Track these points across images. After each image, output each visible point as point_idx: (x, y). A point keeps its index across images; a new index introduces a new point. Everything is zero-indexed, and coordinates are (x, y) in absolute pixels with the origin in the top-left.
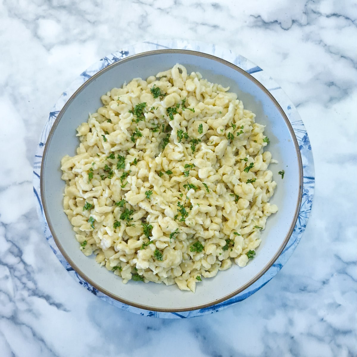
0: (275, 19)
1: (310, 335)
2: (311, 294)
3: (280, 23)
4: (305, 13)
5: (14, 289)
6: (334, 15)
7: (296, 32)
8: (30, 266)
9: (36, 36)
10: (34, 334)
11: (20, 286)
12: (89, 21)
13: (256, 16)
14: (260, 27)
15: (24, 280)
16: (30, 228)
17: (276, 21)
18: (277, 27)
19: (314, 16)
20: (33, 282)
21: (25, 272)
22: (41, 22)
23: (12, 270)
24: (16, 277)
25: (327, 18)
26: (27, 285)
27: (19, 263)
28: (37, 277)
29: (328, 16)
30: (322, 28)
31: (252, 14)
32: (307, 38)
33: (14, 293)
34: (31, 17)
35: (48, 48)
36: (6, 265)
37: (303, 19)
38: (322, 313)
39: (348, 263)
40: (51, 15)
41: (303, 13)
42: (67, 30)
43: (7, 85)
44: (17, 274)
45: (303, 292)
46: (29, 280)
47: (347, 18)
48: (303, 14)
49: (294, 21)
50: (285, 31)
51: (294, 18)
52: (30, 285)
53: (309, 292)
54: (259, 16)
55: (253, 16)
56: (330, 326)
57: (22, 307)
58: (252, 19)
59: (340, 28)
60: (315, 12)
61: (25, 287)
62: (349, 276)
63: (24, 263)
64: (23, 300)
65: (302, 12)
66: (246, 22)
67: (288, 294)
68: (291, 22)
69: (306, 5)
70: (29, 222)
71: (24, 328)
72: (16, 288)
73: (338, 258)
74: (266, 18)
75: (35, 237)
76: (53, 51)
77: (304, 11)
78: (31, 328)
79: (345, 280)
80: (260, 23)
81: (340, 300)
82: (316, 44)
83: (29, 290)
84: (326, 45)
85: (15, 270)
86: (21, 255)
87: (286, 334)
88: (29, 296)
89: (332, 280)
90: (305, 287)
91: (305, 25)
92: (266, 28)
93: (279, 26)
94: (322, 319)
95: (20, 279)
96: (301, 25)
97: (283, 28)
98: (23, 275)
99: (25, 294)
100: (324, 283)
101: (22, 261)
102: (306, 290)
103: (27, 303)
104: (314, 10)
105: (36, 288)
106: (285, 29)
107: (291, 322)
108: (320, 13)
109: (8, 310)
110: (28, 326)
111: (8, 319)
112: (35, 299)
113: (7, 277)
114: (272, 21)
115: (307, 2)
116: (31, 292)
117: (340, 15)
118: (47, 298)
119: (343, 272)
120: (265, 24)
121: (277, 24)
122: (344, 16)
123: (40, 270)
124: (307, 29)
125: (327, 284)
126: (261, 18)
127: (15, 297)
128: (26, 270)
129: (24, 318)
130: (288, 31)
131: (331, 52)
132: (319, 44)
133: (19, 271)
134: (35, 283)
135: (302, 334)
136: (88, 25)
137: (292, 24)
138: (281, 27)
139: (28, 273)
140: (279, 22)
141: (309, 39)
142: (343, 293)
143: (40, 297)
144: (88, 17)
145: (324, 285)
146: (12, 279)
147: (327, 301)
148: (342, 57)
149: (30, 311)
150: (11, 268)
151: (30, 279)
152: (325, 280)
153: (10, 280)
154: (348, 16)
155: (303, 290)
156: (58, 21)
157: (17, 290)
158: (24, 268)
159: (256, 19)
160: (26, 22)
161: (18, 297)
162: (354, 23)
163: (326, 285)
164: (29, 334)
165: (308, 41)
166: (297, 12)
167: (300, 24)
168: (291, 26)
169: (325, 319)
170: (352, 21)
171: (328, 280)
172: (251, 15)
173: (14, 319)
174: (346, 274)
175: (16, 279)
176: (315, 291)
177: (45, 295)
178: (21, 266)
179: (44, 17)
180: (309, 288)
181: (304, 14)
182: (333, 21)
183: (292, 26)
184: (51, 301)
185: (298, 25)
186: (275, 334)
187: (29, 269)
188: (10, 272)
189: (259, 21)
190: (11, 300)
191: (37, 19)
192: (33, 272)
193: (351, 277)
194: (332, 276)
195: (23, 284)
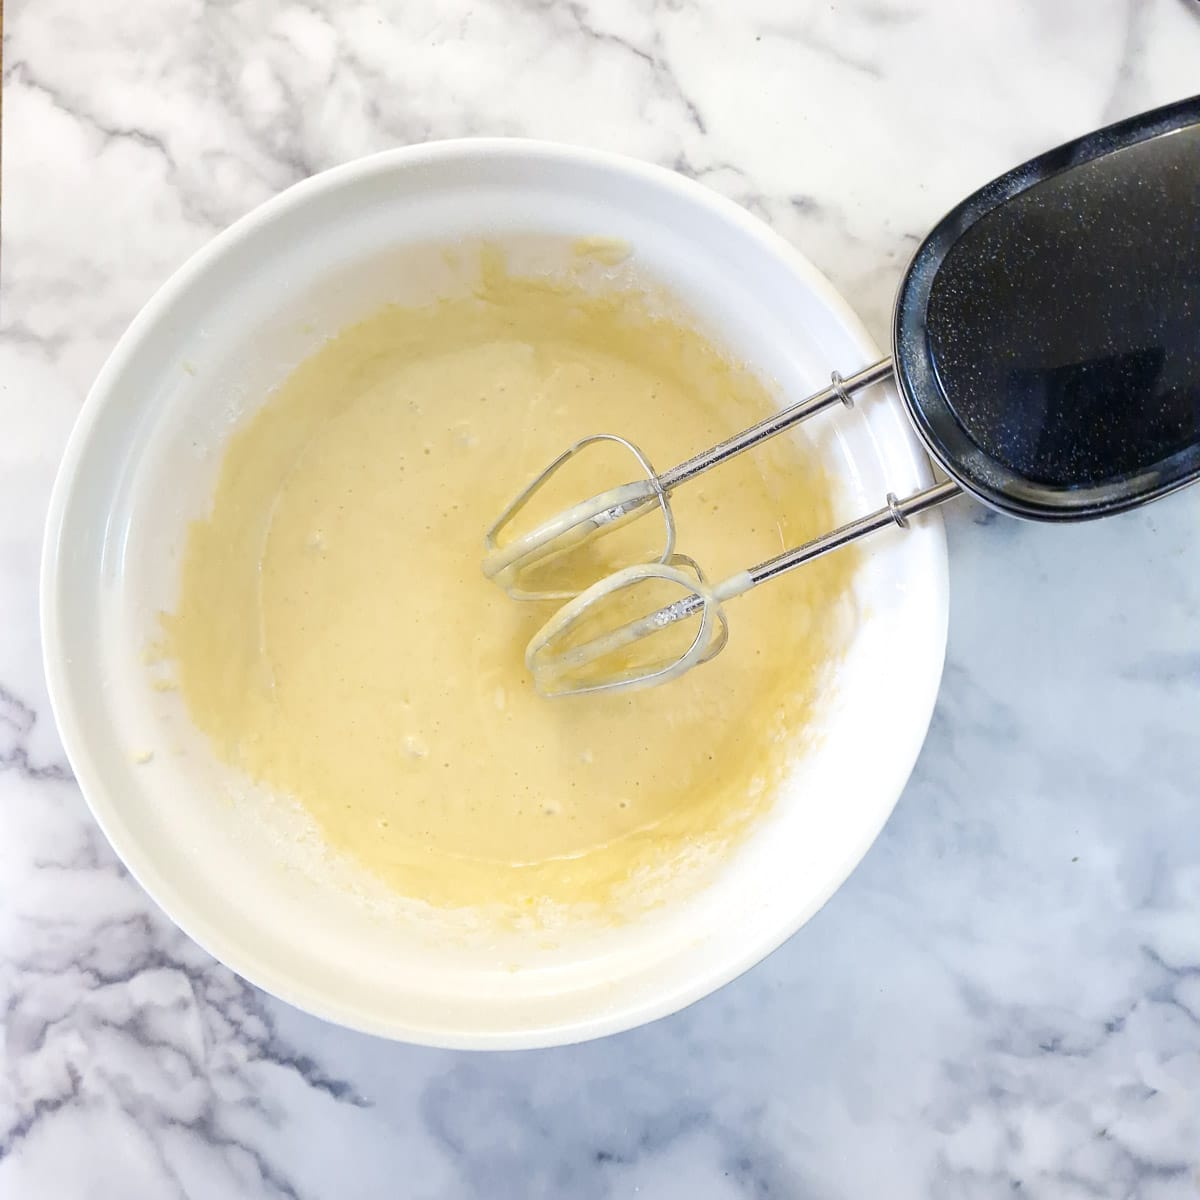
1: (1067, 1177)
2: (1072, 1058)
10: (265, 1172)
11: (226, 1030)
15: (236, 1011)
20: (261, 1018)
23: (199, 984)
24: (210, 1002)
33: (206, 1050)
36: (181, 967)
38: (1102, 1115)
39: (1180, 973)
44: (213, 993)
45: (1049, 1054)
46: (250, 1013)
52: (254, 1026)
53: (1068, 1054)
56: (1125, 1153)
57: (229, 1091)
61: (237, 1033)
62: (1182, 1007)
64: (232, 1071)
66: (892, 255)
67: (1007, 1061)
71: (235, 1155)
72: (211, 1038)
73: (1154, 956)
78: (257, 1155)
79: (1169, 1019)
81: (1154, 1077)
83: (249, 1041)
85: (206, 984)
87: (1000, 1174)
88: (250, 1059)
89: (1133, 1019)
90: (1056, 1041)
94: (1104, 1133)
95: (222, 1009)
98: (230, 999)
99: (240, 1053)
100: (1110, 1028)
102: (1059, 1048)
103: (244, 1081)
105: (272, 1038)
107: (1013, 1140)
109: (186, 1100)
110: (246, 1149)
111: (188, 1126)
112: (268, 1069)
113: (184, 1005)
116: (255, 1048)
118: (304, 1065)
119: (1165, 996)
125: (1118, 1030)
127: (207, 1061)
129: (236, 1123)
133: (221, 986)
135: (1044, 1173)
142: (1165, 1057)
143: (282, 1062)
145: (1111, 1034)
147: (1118, 1081)
149: (252, 1103)
152: (1112, 1021)
153: (194, 1010)
155: (1050, 1049)
161: (217, 1062)
163: (1114, 1034)
164: (252, 1172)
169: (1110, 1132)
171: (1121, 1020)
173: (204, 1127)
174: (1174, 1002)
175: (211, 1010)
176: (1084, 1052)
177: (296, 1057)
180: (1066, 1044)
184: (316, 1075)
186: (969, 1174)
188: (194, 987)
190: (196, 1071)
193: (1188, 1011)
194: (1134, 1007)
195: (233, 1023)
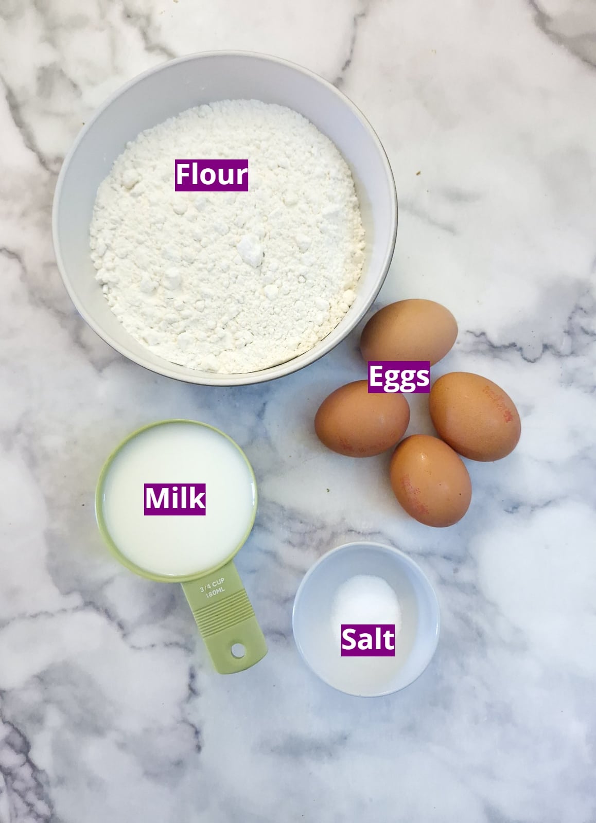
0: (513, 341)
4: (569, 333)
5: (11, 815)
7: (549, 367)
8: (43, 771)
13: (478, 333)
14: (483, 353)
16: (47, 701)
18: (515, 356)
19: (584, 339)
21: (32, 783)
26: (35, 808)
27: (24, 764)
28: (55, 793)
31: (471, 330)
32: (569, 380)
37: (564, 343)
41: (565, 332)
43: (18, 430)
48: (564, 334)
49: (546, 347)
50: (530, 363)
51: (546, 342)
54: (483, 334)
55: (471, 332)
60: (586, 332)
63: (33, 766)
68: (541, 348)
69: (570, 318)
70: (46, 689)
74: (495, 337)
75: (54, 718)
77: (567, 329)
80: (484, 347)
82: (585, 392)
86: (29, 751)
91: (567, 356)
92: (495, 357)
93: (519, 353)
96: (559, 355)
97: (525, 359)
101: (29, 761)
104: (586, 327)
106: (529, 361)
114: (507, 344)
115: (573, 312)
120: (493, 349)
121: (516, 352)
123: (61, 781)
128: (35, 779)
130: (535, 364)
134: (51, 805)
137: (543, 351)
138: (522, 355)
139: (39, 785)
146: (10, 795)
150: (9, 774)
151: (42, 796)
157: (17, 816)
158: (32, 775)
159: (477, 339)
165: (571, 385)
166: (554, 331)
167: (559, 352)
168: (541, 355)
172: (468, 331)
178: (26, 772)
181: (567, 334)
183: (543, 356)
185: (553, 354)
187: (42, 778)
189: (482, 343)
192: (48, 783)
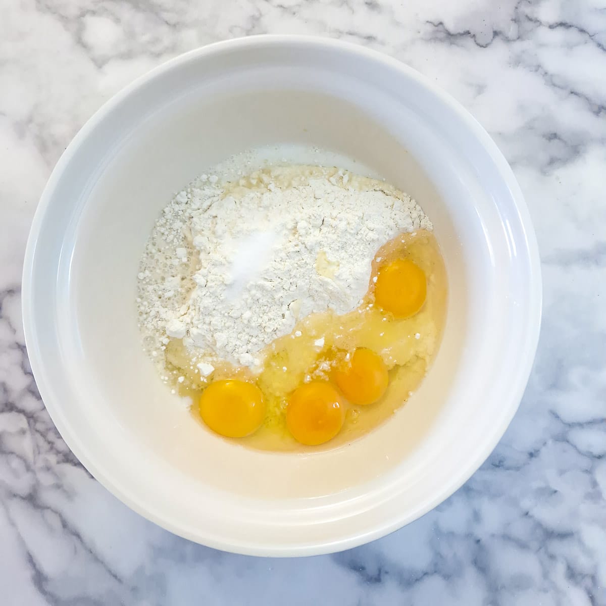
1: (507, 538)
2: (510, 472)
3: (474, 36)
6: (562, 24)
9: (81, 43)
10: (65, 525)
11: (46, 446)
12: (167, 23)
15: (51, 436)
17: (468, 33)
22: (89, 20)
23: (32, 421)
24: (37, 431)
25: (550, 29)
29: (551, 27)
30: (542, 45)
33: (35, 457)
34: (73, 11)
35: (100, 63)
36: (21, 411)
38: (526, 503)
39: (571, 425)
40: (106, 10)
42: (131, 35)
44: (39, 426)
45: (497, 469)
46: (59, 438)
47: (582, 31)
52: (61, 444)
53: (508, 469)
56: (539, 525)
57: (46, 479)
58: (430, 28)
59: (570, 46)
61: (52, 448)
62: (572, 445)
64: (48, 469)
65: (511, 19)
66: (419, 32)
71: (49, 515)
72: (37, 450)
73: (555, 415)
76: (107, 68)
78: (60, 516)
79: (564, 451)
81: (555, 483)
83: (58, 452)
84: (546, 73)
85: (36, 421)
87: (469, 535)
88: (58, 463)
89: (544, 451)
90: (501, 462)
94: (527, 514)
95: (43, 435)
98: (48, 429)
99: (52, 459)
100: (531, 455)
102: (502, 465)
103: (55, 474)
107: (477, 517)
108: (538, 21)
109: (23, 484)
110: (56, 512)
111: (23, 498)
112: (68, 468)
113: (23, 432)
116: (61, 457)
117: (570, 24)
119: (562, 438)
122: (576, 27)
124: (518, 46)
125: (535, 457)
126: (444, 27)
127: (35, 463)
129: (50, 497)
131: (554, 85)
132: (536, 71)
133: (44, 422)
135: (493, 536)
136: (165, 29)
140: (472, 34)
141: (519, 63)
142: (562, 472)
143: (75, 464)
144: (166, 16)
147: (536, 484)
148: (572, 93)
149: (58, 486)
152: (533, 451)
153: (28, 435)
154: (585, 28)
155: (497, 466)
156: (117, 21)
160: (64, 19)
161: (40, 464)
162: (592, 39)
163: (533, 459)
164: (57, 523)
169: (530, 513)
170: (590, 36)
171: (537, 451)
173: (32, 499)
174: (568, 442)
175: (38, 435)
176: (518, 469)
179: (94, 13)
180: (507, 463)
182: (559, 35)
186: (451, 534)
188: (29, 423)
190: (28, 468)
191: (83, 15)
193: (575, 447)
194: (545, 444)
195: (49, 443)
